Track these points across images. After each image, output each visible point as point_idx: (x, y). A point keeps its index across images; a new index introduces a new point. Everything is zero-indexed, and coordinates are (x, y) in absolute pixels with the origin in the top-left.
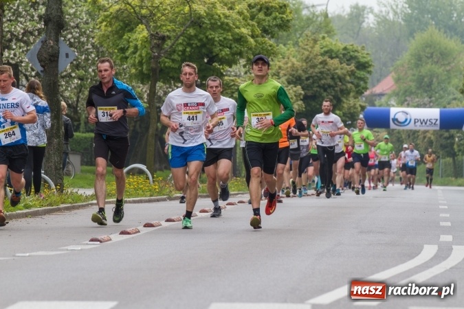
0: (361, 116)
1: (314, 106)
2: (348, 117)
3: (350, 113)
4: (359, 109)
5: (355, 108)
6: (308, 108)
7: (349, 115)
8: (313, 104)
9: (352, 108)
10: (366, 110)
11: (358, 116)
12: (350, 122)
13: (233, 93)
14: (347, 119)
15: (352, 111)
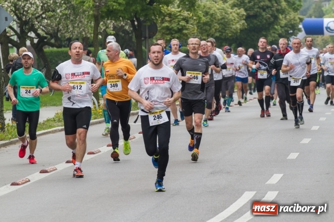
0: (301, 26)
1: (256, 23)
2: (289, 27)
3: (291, 24)
4: (298, 20)
5: (295, 20)
6: (251, 25)
7: (290, 26)
8: (255, 21)
9: (292, 21)
10: (304, 21)
11: (298, 26)
12: (292, 31)
13: (179, 21)
14: (289, 29)
15: (293, 23)
